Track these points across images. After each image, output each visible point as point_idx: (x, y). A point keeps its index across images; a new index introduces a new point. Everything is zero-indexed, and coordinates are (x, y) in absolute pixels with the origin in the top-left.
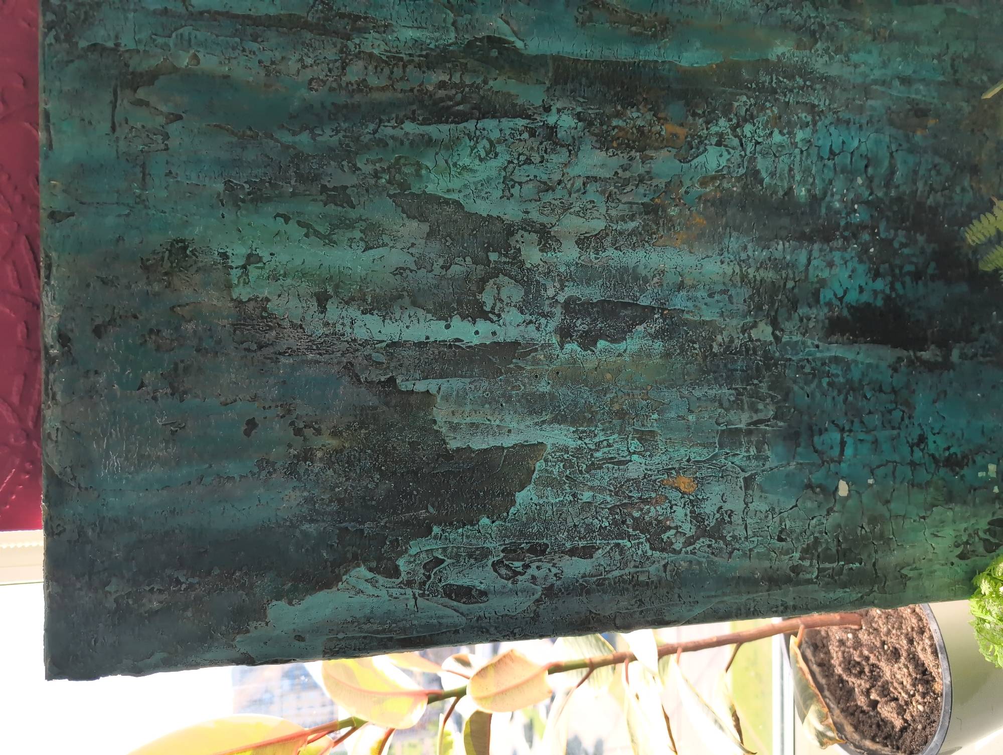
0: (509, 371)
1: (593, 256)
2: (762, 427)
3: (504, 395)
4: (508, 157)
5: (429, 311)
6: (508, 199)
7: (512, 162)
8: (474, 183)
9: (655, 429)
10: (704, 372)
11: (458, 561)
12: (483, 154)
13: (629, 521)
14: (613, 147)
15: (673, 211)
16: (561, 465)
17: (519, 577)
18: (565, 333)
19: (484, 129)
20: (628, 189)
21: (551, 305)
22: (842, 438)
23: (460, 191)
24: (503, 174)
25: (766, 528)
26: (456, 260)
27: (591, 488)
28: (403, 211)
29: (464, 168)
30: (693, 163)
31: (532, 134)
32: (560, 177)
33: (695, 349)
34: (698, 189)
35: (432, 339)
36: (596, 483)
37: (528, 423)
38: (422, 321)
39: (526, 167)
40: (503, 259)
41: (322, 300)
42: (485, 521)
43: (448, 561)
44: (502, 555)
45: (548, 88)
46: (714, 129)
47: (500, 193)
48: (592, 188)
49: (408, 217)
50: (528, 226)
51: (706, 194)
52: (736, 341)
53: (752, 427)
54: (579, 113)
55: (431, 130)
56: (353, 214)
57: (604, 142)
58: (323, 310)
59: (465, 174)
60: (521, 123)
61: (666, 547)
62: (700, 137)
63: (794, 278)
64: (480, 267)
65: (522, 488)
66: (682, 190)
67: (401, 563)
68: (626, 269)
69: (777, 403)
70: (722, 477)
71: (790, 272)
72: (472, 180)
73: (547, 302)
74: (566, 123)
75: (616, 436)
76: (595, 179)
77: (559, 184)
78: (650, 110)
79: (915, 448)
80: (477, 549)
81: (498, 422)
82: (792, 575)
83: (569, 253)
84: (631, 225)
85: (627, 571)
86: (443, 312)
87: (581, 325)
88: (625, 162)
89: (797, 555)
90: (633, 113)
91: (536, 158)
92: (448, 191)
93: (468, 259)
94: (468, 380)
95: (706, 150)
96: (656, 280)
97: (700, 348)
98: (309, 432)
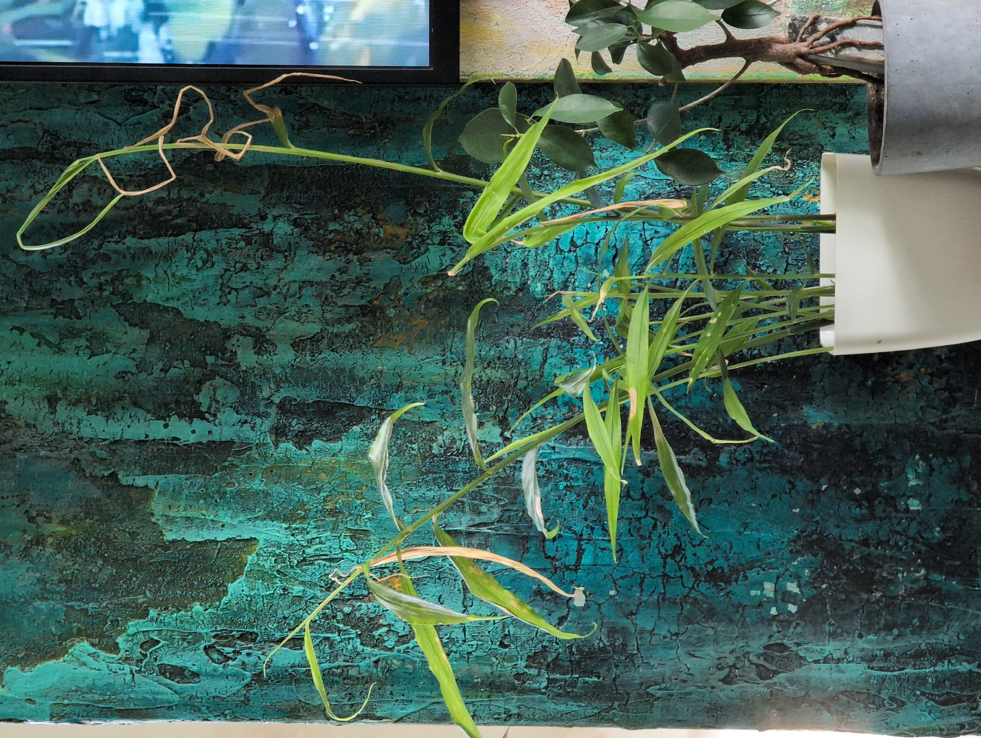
0: (224, 468)
1: (308, 358)
2: (484, 529)
3: (218, 492)
4: (224, 266)
5: (148, 412)
6: (225, 305)
7: (229, 270)
8: (192, 291)
9: (369, 528)
10: (422, 474)
11: (172, 643)
12: (200, 264)
13: (340, 616)
14: (331, 251)
15: (391, 312)
16: (273, 559)
17: (230, 662)
18: (279, 432)
19: (201, 241)
20: (345, 291)
21: (266, 406)
22: (580, 545)
23: (178, 300)
24: (220, 281)
25: (487, 633)
26: (175, 363)
27: (303, 583)
28: (126, 320)
29: (183, 278)
30: (413, 263)
31: (249, 243)
32: (275, 283)
33: (413, 449)
34: (417, 289)
35: (151, 438)
36: (308, 579)
37: (241, 519)
38: (141, 420)
39: (242, 274)
40: (220, 362)
41: (52, 401)
42: (197, 607)
43: (162, 642)
44: (213, 640)
45: (264, 197)
46: (436, 228)
47: (217, 300)
48: (308, 291)
49: (131, 325)
50: (245, 331)
51: (427, 294)
52: (458, 442)
53: (473, 529)
54: (295, 220)
55: (152, 243)
56: (79, 324)
57: (321, 247)
58: (53, 411)
59: (183, 283)
60: (236, 232)
61: (378, 643)
62: (421, 236)
63: (527, 378)
64: (197, 370)
65: (234, 579)
66: (402, 291)
67: (120, 640)
68: (343, 370)
69: (504, 506)
70: (439, 578)
71: (522, 371)
72: (190, 288)
73: (263, 403)
74: (282, 229)
75: (329, 533)
76: (311, 283)
77: (274, 289)
78: (369, 212)
79: (669, 560)
80: (190, 634)
81: (212, 517)
82: (516, 682)
83: (285, 355)
84: (348, 327)
85: (336, 664)
86: (162, 412)
87: (296, 425)
88: (342, 264)
89: (522, 664)
90: (349, 217)
91: (253, 265)
92: (167, 299)
93: (186, 362)
94: (184, 476)
95: (427, 250)
96: (373, 381)
97: (419, 449)
98: (40, 520)
